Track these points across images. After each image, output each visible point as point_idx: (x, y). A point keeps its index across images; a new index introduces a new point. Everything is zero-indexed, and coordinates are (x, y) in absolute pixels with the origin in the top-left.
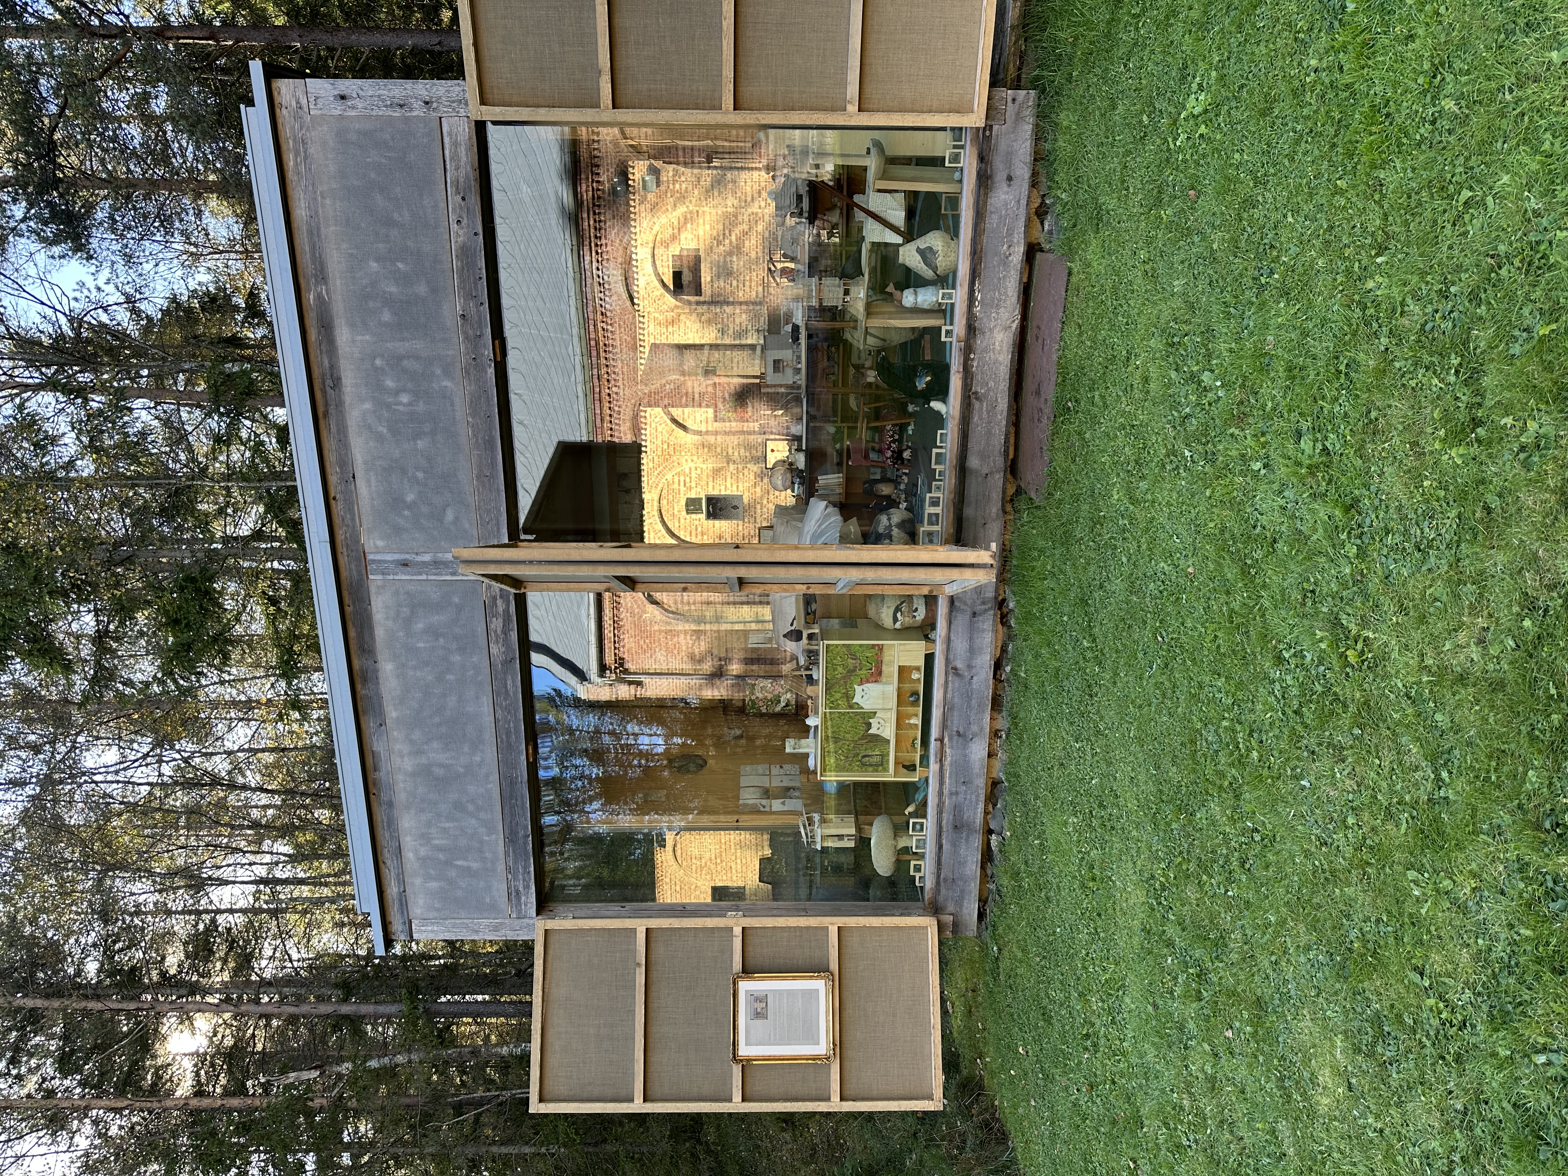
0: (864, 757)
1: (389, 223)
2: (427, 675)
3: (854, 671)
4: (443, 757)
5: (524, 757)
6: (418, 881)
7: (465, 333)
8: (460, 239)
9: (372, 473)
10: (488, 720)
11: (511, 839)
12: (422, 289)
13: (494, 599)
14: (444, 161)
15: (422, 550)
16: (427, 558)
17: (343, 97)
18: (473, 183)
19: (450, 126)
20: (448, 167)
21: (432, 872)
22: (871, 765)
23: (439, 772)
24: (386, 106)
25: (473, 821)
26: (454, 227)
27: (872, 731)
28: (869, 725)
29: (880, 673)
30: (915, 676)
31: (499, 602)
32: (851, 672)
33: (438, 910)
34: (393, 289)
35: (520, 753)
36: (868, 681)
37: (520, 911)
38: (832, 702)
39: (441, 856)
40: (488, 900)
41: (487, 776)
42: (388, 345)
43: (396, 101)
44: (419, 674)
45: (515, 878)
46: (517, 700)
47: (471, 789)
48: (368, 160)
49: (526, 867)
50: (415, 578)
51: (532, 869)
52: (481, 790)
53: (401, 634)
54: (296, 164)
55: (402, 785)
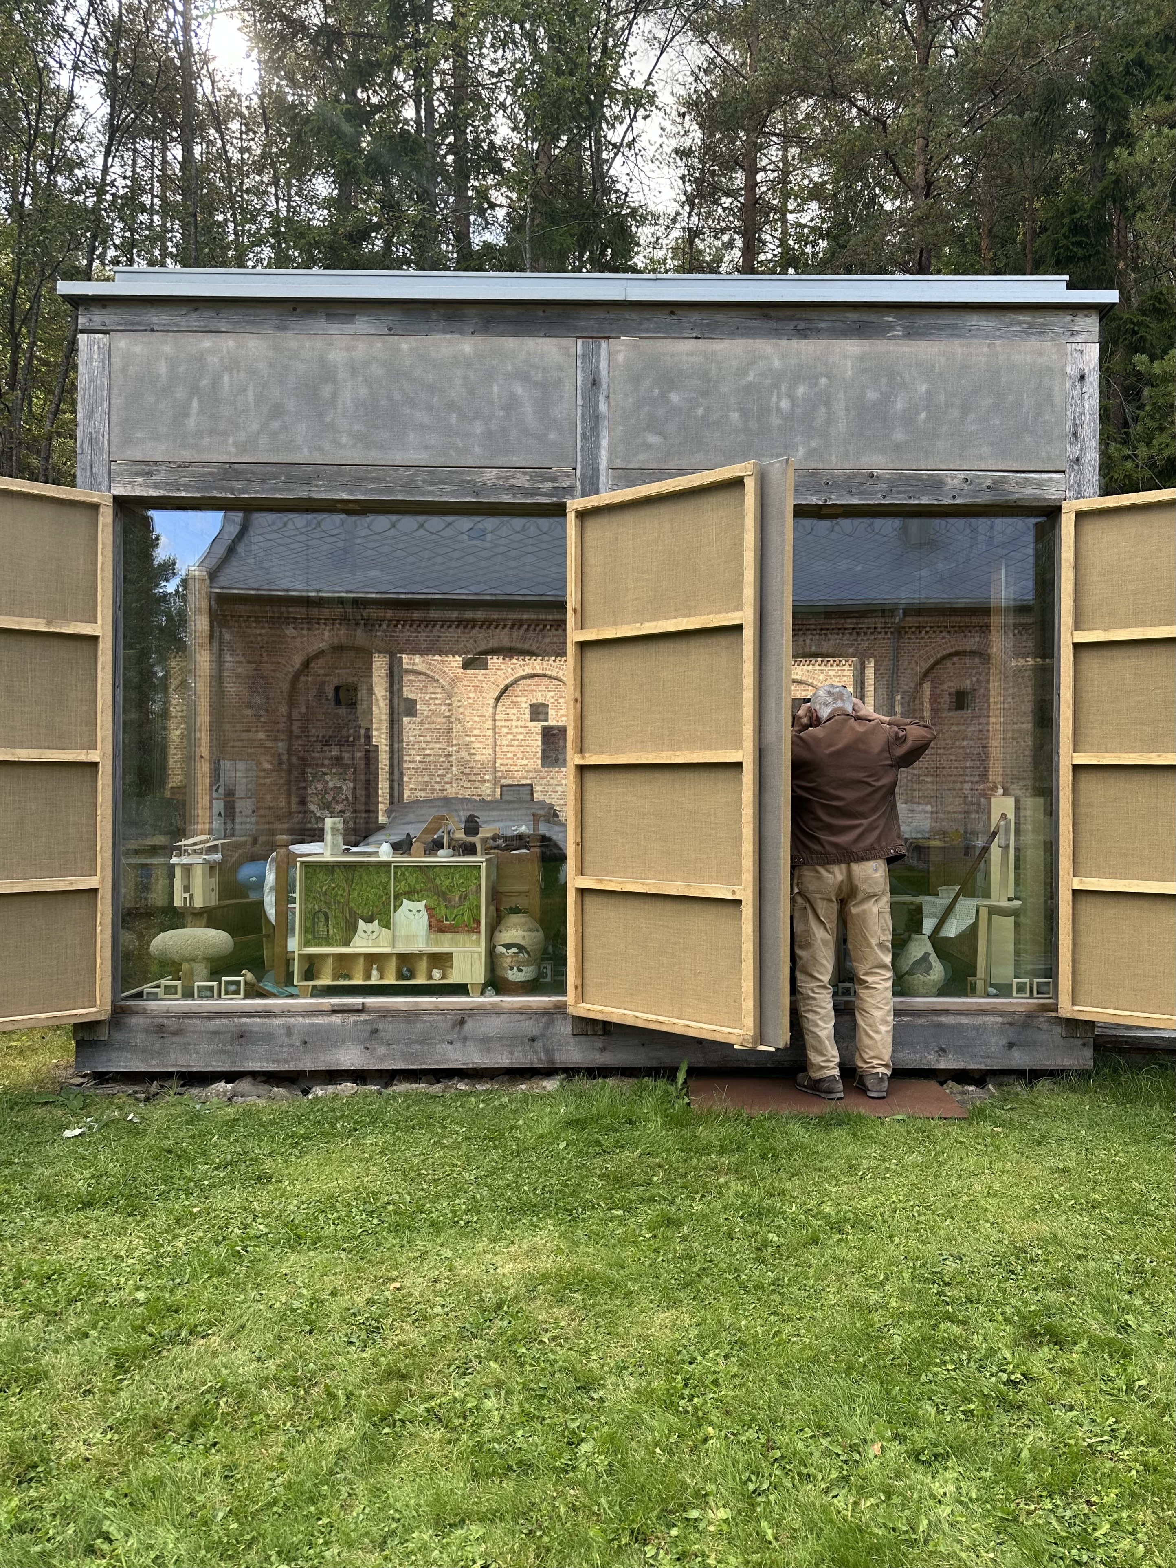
0: (326, 915)
1: (965, 410)
2: (456, 391)
3: (445, 900)
4: (346, 397)
5: (345, 496)
6: (168, 349)
7: (855, 476)
8: (949, 480)
9: (702, 359)
10: (398, 457)
11: (230, 470)
12: (899, 435)
13: (554, 480)
14: (1023, 472)
15: (613, 404)
16: (603, 407)
17: (1082, 378)
18: (1003, 498)
19: (1057, 481)
20: (1018, 475)
21: (182, 369)
22: (314, 924)
23: (326, 391)
24: (1074, 419)
25: (255, 427)
26: (962, 475)
27: (362, 924)
28: (369, 920)
29: (442, 930)
30: (436, 973)
31: (549, 485)
32: (443, 895)
33: (124, 370)
34: (899, 406)
35: (351, 491)
36: (430, 916)
37: (120, 474)
38: (403, 874)
39: (205, 382)
40: (138, 435)
41: (320, 449)
42: (841, 394)
43: (1079, 429)
44: (458, 382)
45: (171, 472)
46: (423, 495)
47: (302, 428)
48: (1025, 396)
49: (187, 487)
50: (579, 391)
51: (184, 494)
52: (299, 440)
53: (509, 368)
54: (1020, 323)
55: (307, 344)
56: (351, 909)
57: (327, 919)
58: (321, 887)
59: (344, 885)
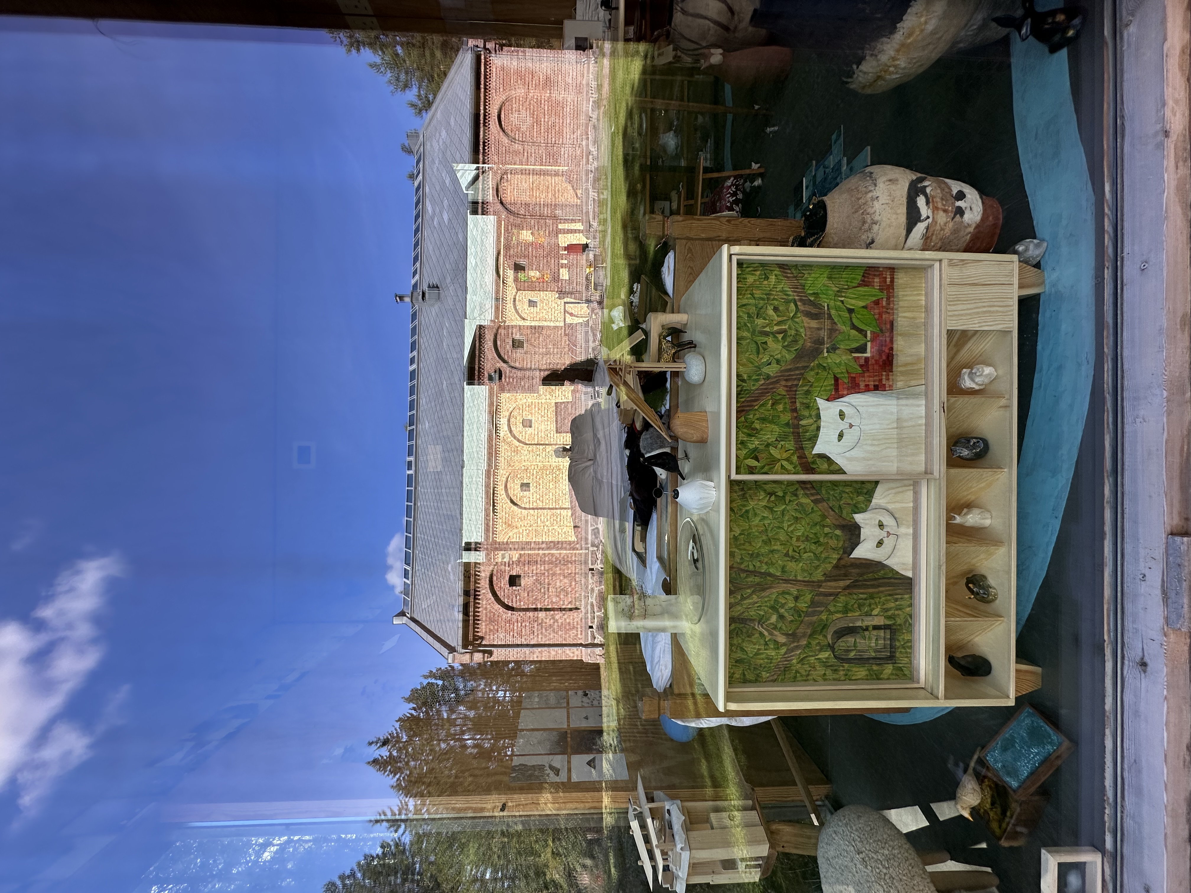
0: (841, 633)
3: (815, 352)
22: (861, 661)
28: (854, 533)
36: (855, 388)
56: (829, 577)
57: (851, 631)
58: (778, 646)
59: (773, 593)
